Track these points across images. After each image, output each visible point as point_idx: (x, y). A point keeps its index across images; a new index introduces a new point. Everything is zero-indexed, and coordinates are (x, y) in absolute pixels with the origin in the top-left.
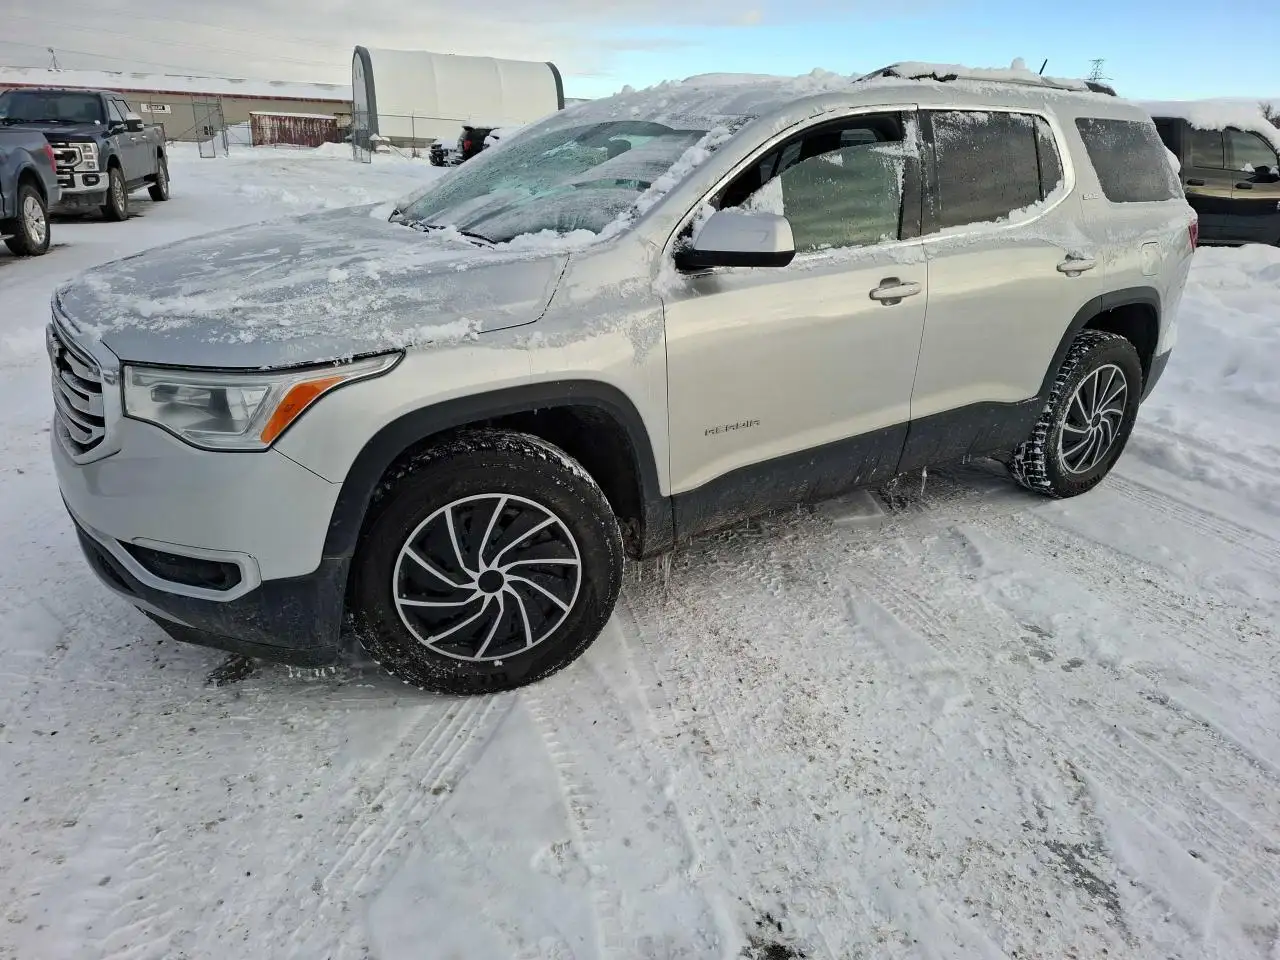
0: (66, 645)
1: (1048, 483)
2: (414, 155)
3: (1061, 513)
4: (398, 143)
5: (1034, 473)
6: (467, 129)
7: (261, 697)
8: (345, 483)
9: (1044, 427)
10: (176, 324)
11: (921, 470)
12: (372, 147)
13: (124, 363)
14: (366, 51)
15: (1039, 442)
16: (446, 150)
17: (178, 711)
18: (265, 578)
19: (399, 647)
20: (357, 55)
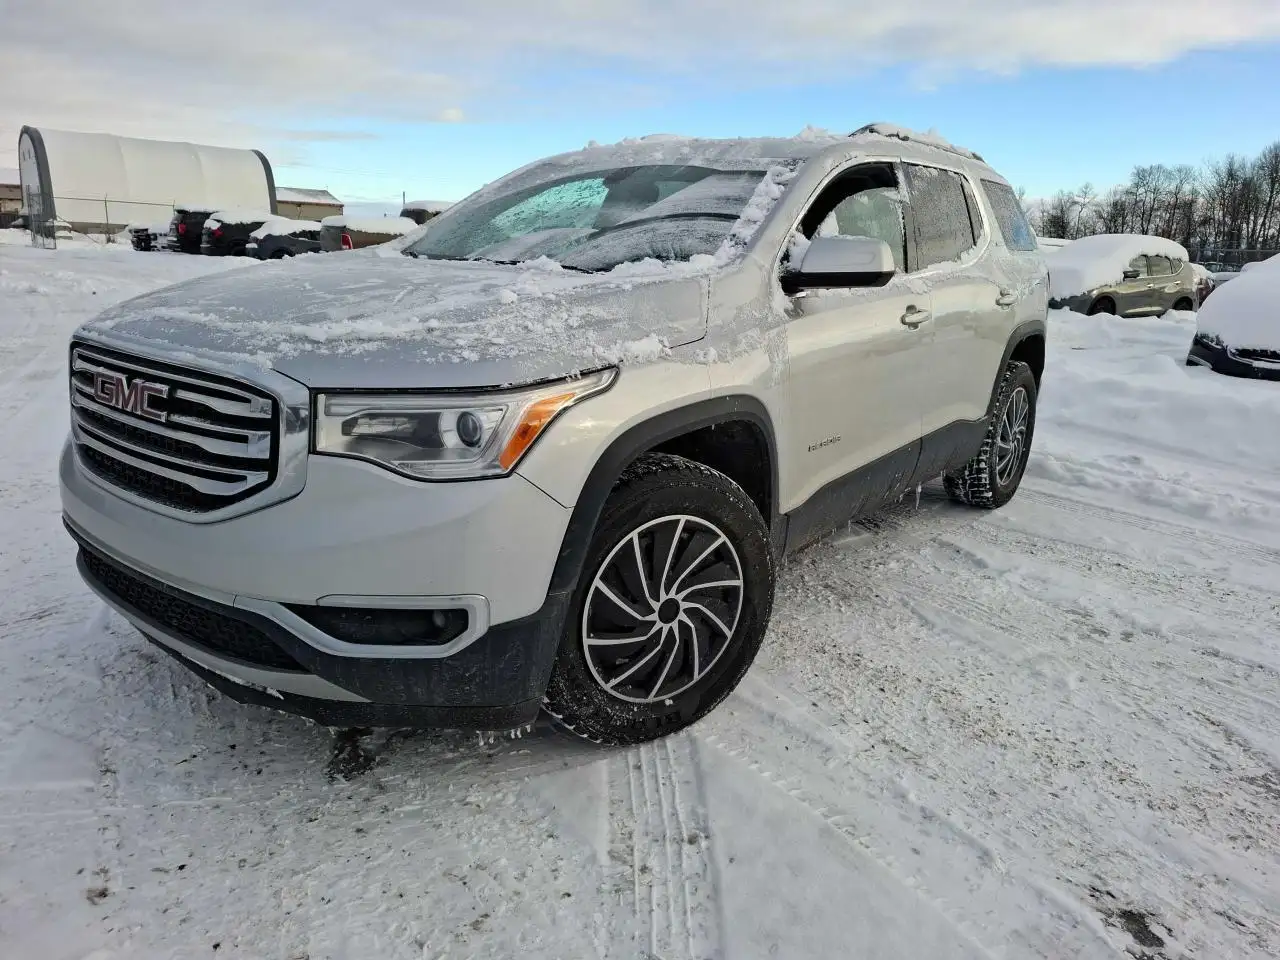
0: (113, 767)
1: (990, 494)
2: (109, 240)
3: (1006, 519)
4: (83, 229)
5: (979, 486)
6: (180, 212)
7: (412, 784)
8: (576, 508)
9: (988, 443)
10: (371, 347)
11: (917, 485)
12: (50, 233)
13: (315, 392)
14: (36, 131)
15: (984, 457)
16: (155, 235)
17: (323, 815)
18: (494, 622)
19: (585, 695)
20: (25, 136)
